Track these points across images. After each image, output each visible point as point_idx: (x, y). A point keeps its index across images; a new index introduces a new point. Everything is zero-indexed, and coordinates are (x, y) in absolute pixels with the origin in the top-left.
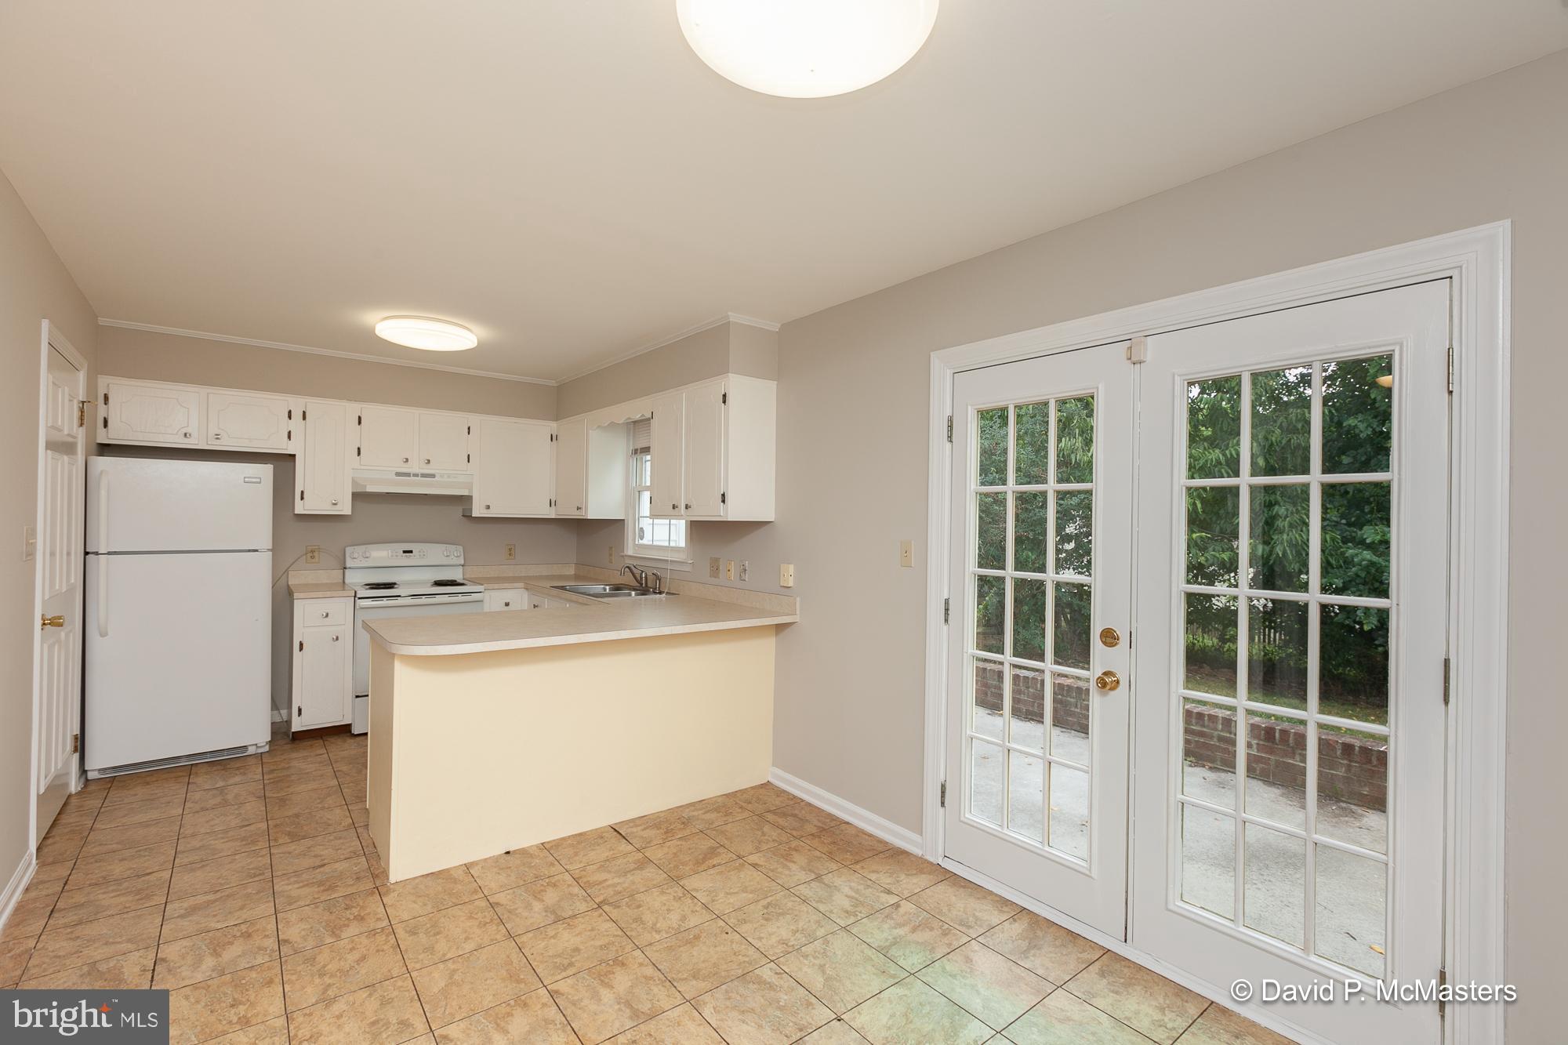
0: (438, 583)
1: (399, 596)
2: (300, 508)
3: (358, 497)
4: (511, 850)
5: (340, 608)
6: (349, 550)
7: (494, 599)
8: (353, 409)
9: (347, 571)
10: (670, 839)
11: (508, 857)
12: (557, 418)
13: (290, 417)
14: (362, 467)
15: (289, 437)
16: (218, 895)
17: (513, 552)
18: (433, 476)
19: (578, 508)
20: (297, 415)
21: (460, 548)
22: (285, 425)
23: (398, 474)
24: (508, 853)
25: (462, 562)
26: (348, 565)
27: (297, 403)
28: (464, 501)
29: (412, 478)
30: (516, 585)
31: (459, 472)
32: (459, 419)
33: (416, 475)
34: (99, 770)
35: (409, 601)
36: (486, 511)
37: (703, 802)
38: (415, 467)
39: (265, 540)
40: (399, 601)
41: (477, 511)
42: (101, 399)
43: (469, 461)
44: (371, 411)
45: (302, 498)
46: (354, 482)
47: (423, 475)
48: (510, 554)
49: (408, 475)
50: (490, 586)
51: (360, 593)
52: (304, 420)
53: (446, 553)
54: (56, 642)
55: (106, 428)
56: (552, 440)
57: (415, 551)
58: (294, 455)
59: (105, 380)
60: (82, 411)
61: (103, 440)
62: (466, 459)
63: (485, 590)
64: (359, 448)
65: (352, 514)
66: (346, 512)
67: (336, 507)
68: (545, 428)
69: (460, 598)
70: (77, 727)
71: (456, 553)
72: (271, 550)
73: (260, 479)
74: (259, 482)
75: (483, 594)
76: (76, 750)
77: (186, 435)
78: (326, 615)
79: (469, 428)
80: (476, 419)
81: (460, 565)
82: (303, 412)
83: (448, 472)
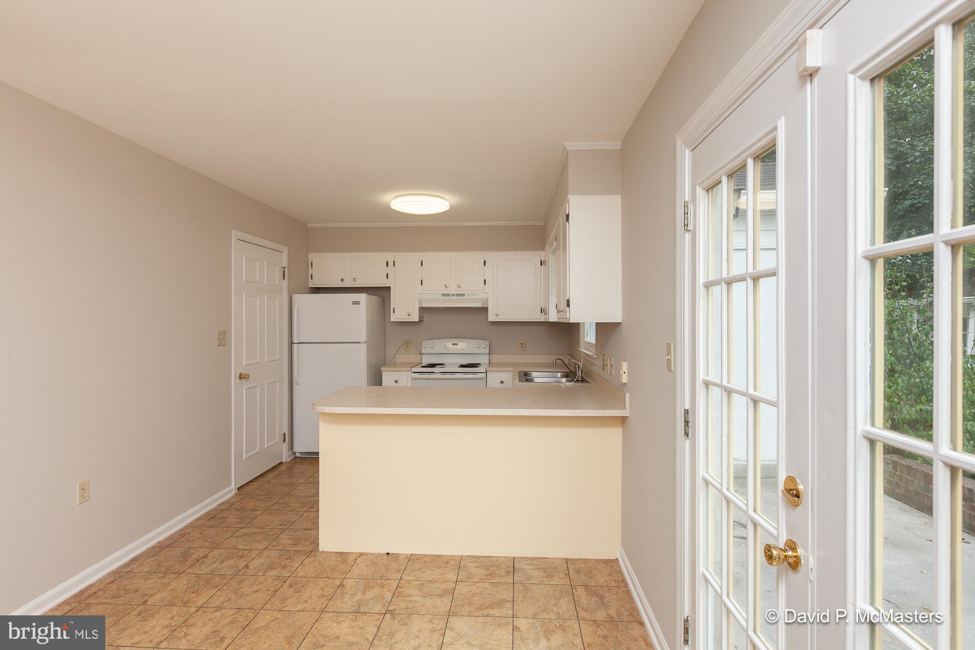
0: (462, 366)
1: (434, 372)
2: (394, 318)
3: (423, 310)
4: (390, 552)
5: (404, 378)
6: (424, 342)
7: (494, 378)
8: (419, 256)
9: (422, 355)
10: (486, 581)
11: (385, 557)
13: (387, 265)
14: (424, 292)
15: (387, 277)
16: (262, 531)
17: (523, 345)
18: (463, 295)
20: (391, 264)
22: (384, 270)
23: (443, 295)
24: (388, 554)
25: (488, 352)
26: (423, 351)
27: (390, 256)
28: (484, 311)
29: (451, 297)
30: (508, 369)
31: (478, 292)
32: (477, 257)
33: (453, 295)
34: (300, 453)
35: (440, 376)
36: (497, 317)
37: (544, 560)
38: (453, 290)
39: (362, 335)
40: (434, 376)
41: (492, 318)
42: (310, 264)
44: (427, 257)
45: (394, 312)
46: (420, 303)
47: (458, 295)
48: (522, 347)
49: (448, 295)
50: (491, 369)
51: (414, 370)
52: (394, 266)
53: (477, 345)
54: (256, 387)
55: (312, 279)
56: (541, 264)
57: (459, 343)
58: (390, 287)
59: (311, 255)
60: (284, 272)
61: (311, 285)
62: (484, 283)
63: (486, 372)
64: (422, 281)
65: (421, 321)
66: (417, 319)
67: (411, 317)
68: (535, 257)
69: (470, 376)
70: (286, 430)
71: (484, 346)
72: (366, 342)
73: (359, 302)
74: (359, 304)
75: (485, 374)
76: (284, 441)
77: (342, 280)
78: (396, 382)
79: (485, 262)
80: (489, 256)
81: (486, 354)
82: (394, 261)
83: (473, 292)
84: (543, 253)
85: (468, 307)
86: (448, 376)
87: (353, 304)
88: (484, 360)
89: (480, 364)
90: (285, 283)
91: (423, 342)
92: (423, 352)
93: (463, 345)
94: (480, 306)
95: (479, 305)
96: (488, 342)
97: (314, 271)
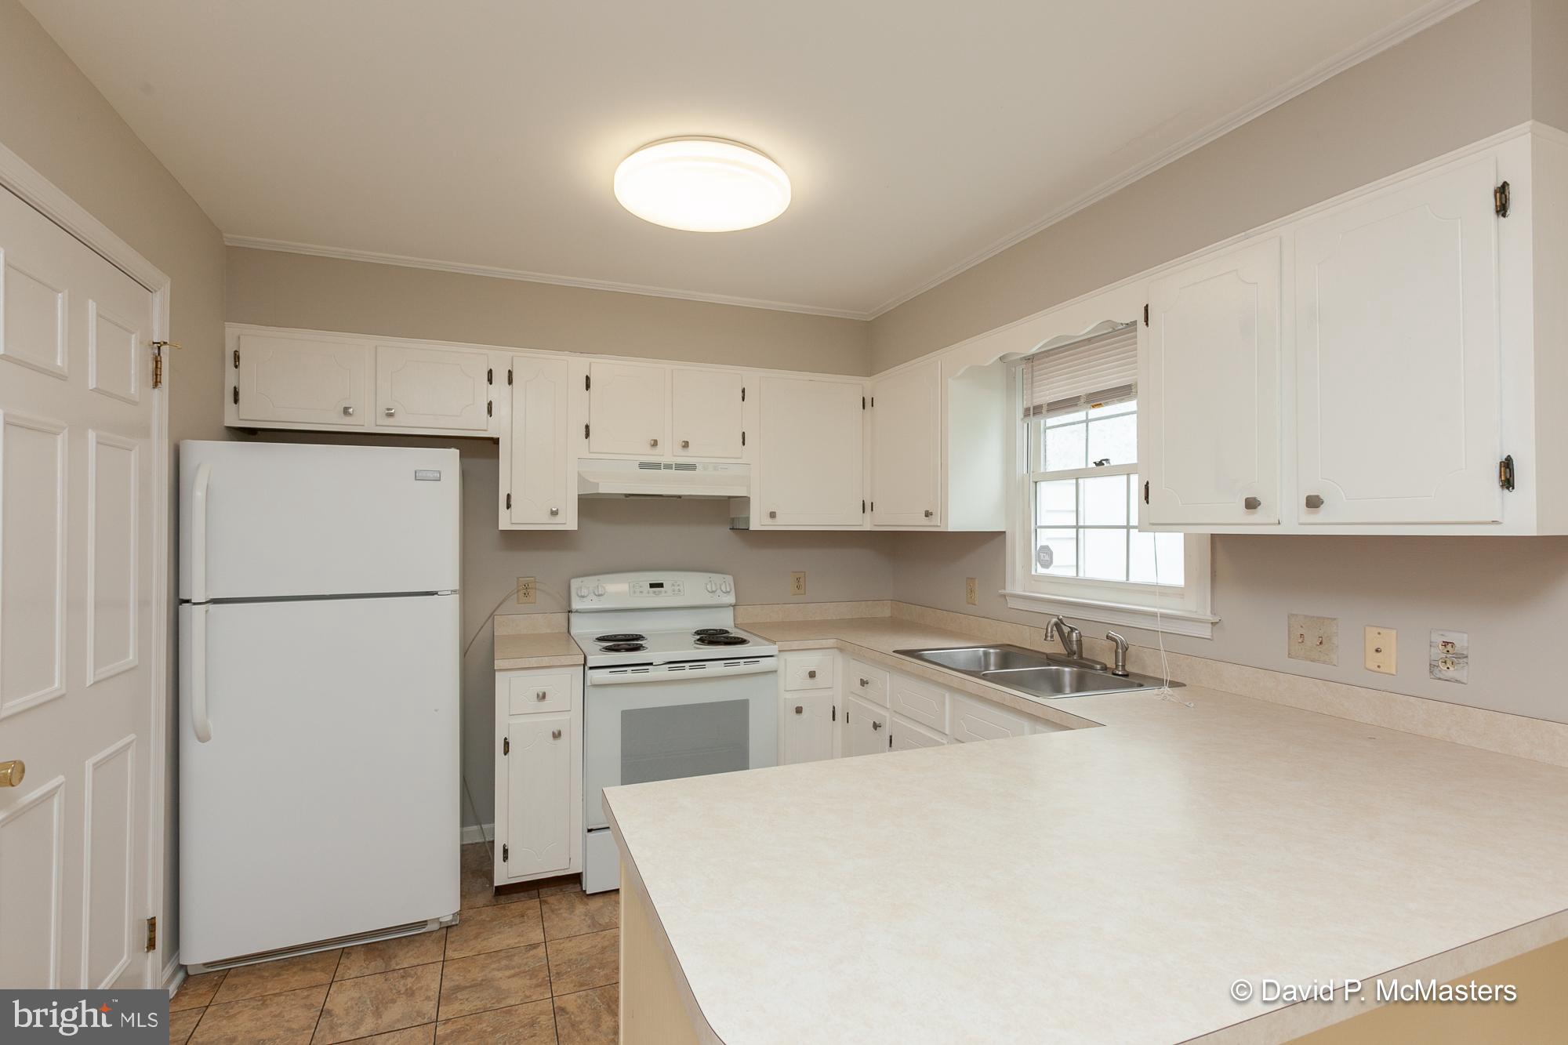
0: (703, 642)
1: (651, 664)
2: (506, 521)
3: (591, 505)
5: (564, 683)
6: (575, 584)
7: (793, 667)
8: (578, 364)
9: (572, 616)
12: (869, 373)
13: (490, 381)
14: (593, 456)
15: (490, 412)
17: (800, 584)
18: (692, 467)
19: (928, 514)
20: (500, 377)
21: (729, 579)
22: (482, 392)
23: (643, 466)
25: (732, 599)
26: (574, 607)
27: (499, 358)
28: (738, 505)
29: (663, 471)
30: (824, 642)
31: (729, 461)
32: (725, 378)
33: (668, 467)
34: (203, 965)
35: (663, 673)
36: (768, 521)
38: (668, 453)
39: (448, 576)
40: (653, 674)
41: (756, 522)
42: (230, 358)
43: (744, 444)
44: (603, 367)
45: (509, 506)
46: (582, 480)
47: (680, 467)
48: (796, 586)
49: (656, 466)
50: (787, 646)
51: (592, 660)
52: (511, 383)
53: (707, 585)
55: (236, 401)
56: (864, 407)
58: (496, 441)
59: (233, 329)
60: (157, 361)
61: (233, 421)
62: (741, 440)
63: (779, 653)
64: (587, 427)
66: (571, 525)
67: (556, 519)
68: (852, 388)
69: (742, 668)
70: (155, 906)
71: (728, 587)
72: (457, 591)
73: (439, 475)
74: (438, 481)
75: (775, 659)
76: (152, 945)
77: (346, 411)
78: (540, 697)
79: (743, 391)
80: (753, 377)
81: (730, 606)
82: (510, 372)
83: (714, 460)
84: (869, 382)
85: (680, 497)
86: (687, 672)
87: (418, 481)
90: (159, 400)
91: (577, 582)
92: (577, 607)
94: (731, 493)
96: (735, 578)
97: (248, 379)
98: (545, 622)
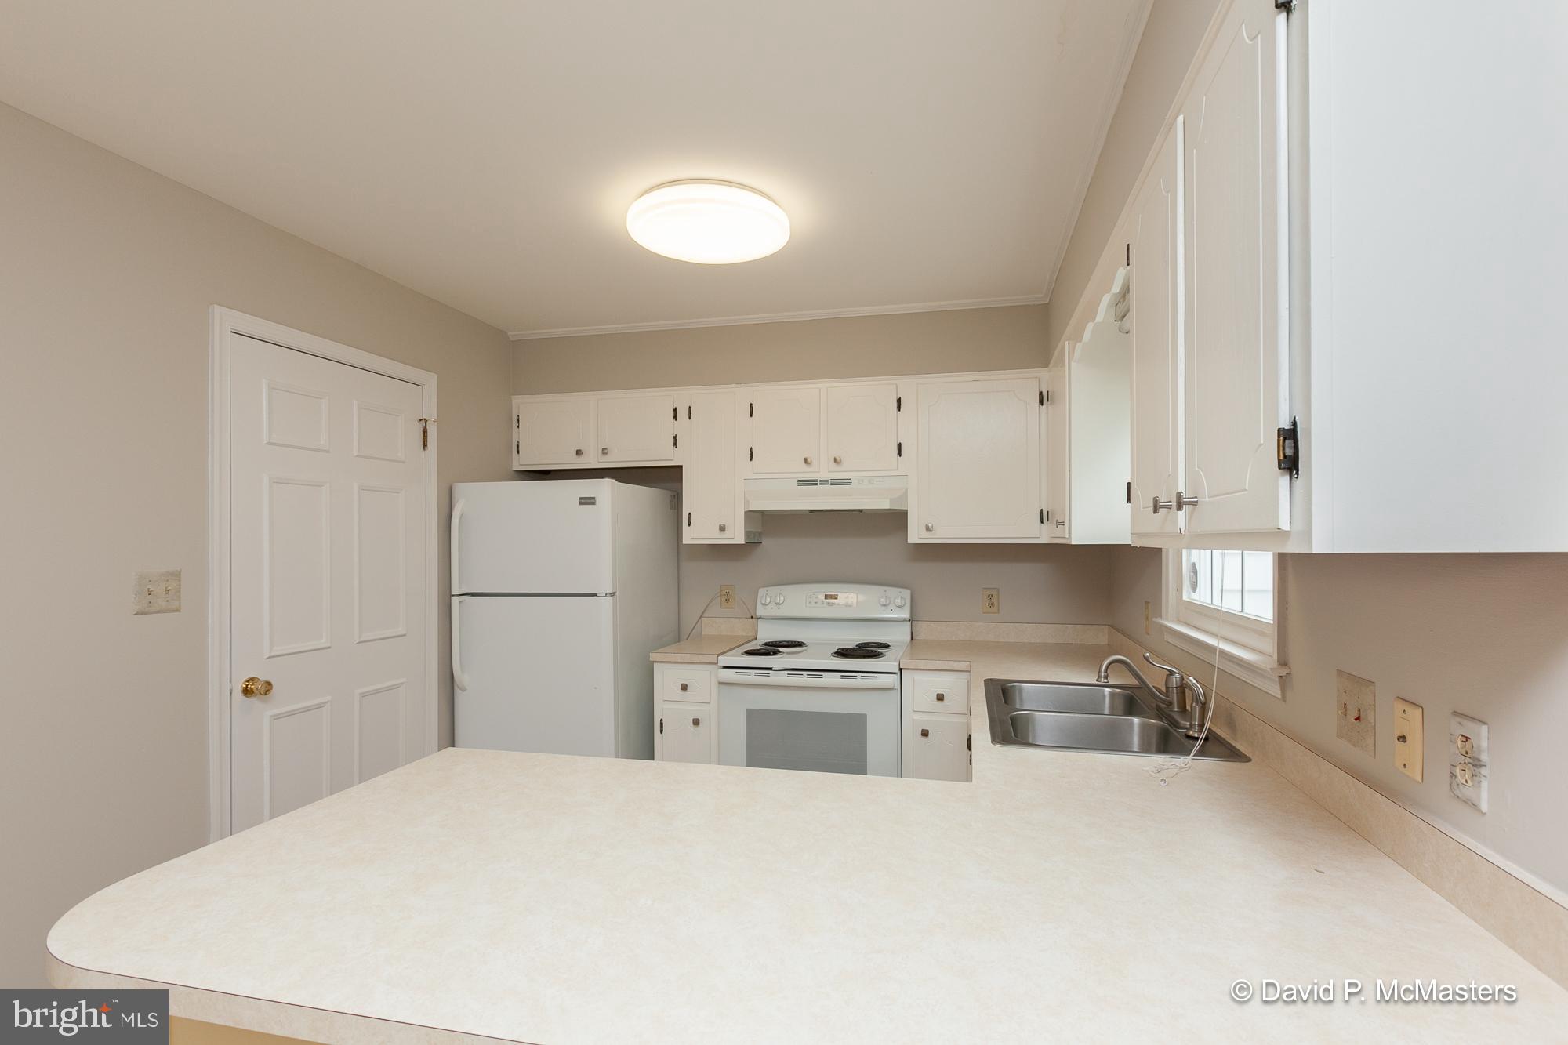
0: (843, 653)
1: (770, 669)
2: (690, 536)
3: (754, 517)
5: (703, 678)
6: (762, 591)
7: (921, 688)
8: (744, 394)
9: (758, 621)
12: (1047, 363)
13: (675, 417)
14: (757, 476)
15: (675, 444)
17: (994, 600)
18: (848, 482)
19: (1059, 525)
20: (682, 413)
21: (907, 593)
22: (669, 427)
23: (801, 483)
25: (906, 614)
26: (760, 610)
27: (681, 397)
28: (896, 519)
29: (819, 487)
30: (958, 665)
31: (883, 473)
32: (875, 391)
33: (824, 482)
35: (783, 678)
36: (927, 534)
38: (824, 470)
41: (916, 535)
42: (515, 421)
43: (900, 455)
44: (766, 394)
45: (690, 524)
46: (747, 502)
47: (835, 482)
48: (991, 605)
49: (812, 482)
50: (913, 664)
51: (725, 660)
52: (690, 418)
53: (883, 600)
54: (320, 706)
55: (518, 452)
56: (1041, 402)
57: (840, 596)
58: (681, 467)
59: (517, 400)
60: (425, 432)
61: (517, 467)
62: (896, 451)
63: (901, 670)
64: (751, 450)
65: (752, 544)
66: (740, 539)
67: (727, 534)
68: (1026, 383)
69: (859, 681)
71: (898, 601)
72: (613, 594)
73: (594, 498)
74: (594, 503)
75: (896, 677)
77: (579, 453)
78: (684, 687)
79: (899, 401)
80: (909, 386)
81: (904, 620)
82: (690, 407)
83: (871, 474)
84: (1043, 374)
85: (861, 511)
86: (805, 680)
87: (581, 503)
88: (897, 636)
89: (886, 646)
90: (428, 457)
91: (760, 590)
92: (759, 613)
93: (851, 599)
94: (887, 506)
95: (885, 505)
96: (909, 591)
97: (524, 435)
98: (738, 627)
